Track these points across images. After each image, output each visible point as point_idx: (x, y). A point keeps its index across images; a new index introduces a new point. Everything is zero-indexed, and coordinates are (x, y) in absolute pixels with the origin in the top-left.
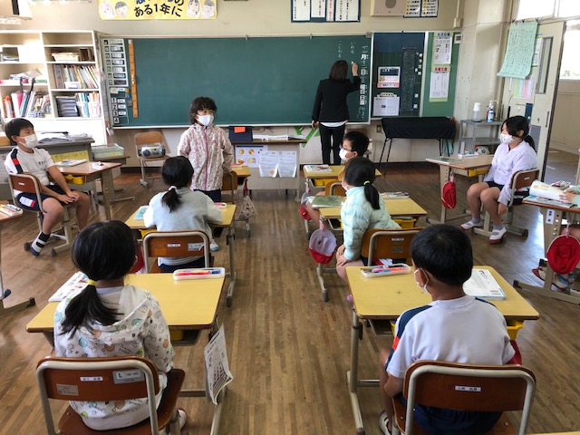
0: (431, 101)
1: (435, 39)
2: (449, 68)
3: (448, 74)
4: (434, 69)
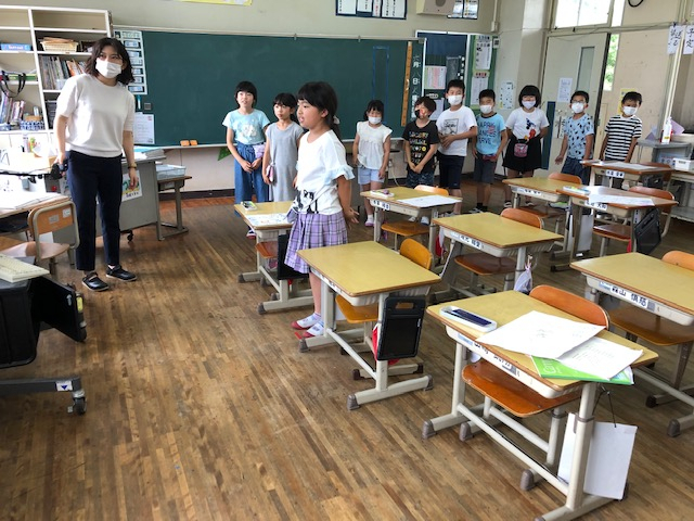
1: (477, 42)
2: (488, 74)
3: (487, 79)
4: (474, 74)
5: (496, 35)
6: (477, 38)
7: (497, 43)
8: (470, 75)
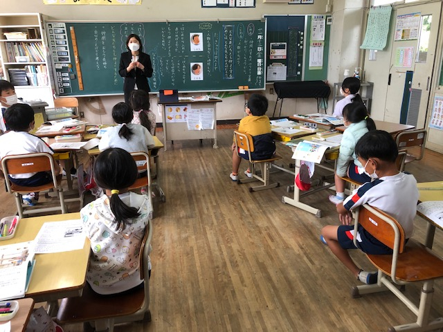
0: (310, 69)
1: (313, 21)
2: (323, 44)
3: (323, 47)
4: (311, 44)
6: (313, 18)
7: (330, 20)
8: (308, 45)
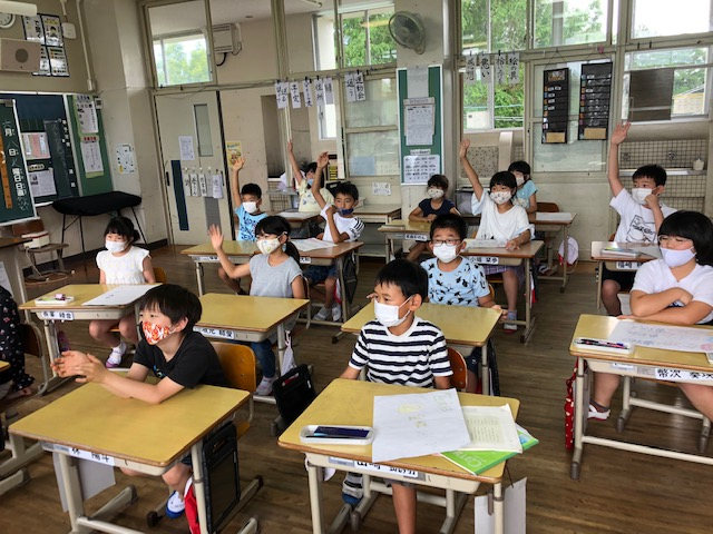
0: (88, 176)
1: (76, 103)
2: (98, 138)
3: (98, 143)
4: (82, 139)
5: (95, 94)
6: (75, 98)
7: (99, 103)
8: (78, 140)
